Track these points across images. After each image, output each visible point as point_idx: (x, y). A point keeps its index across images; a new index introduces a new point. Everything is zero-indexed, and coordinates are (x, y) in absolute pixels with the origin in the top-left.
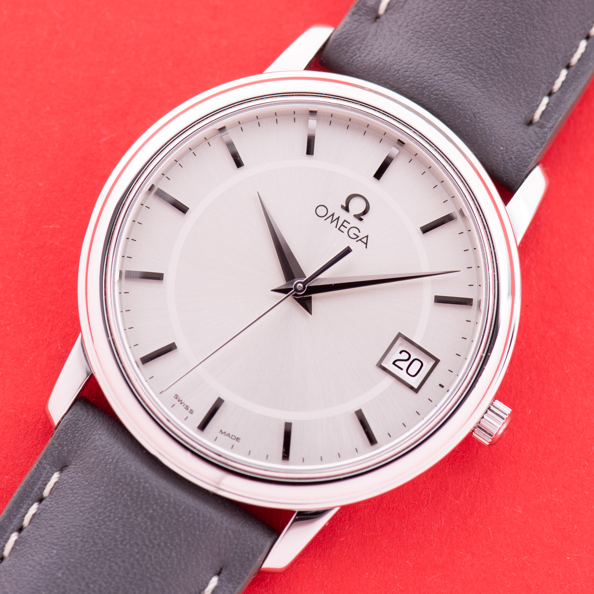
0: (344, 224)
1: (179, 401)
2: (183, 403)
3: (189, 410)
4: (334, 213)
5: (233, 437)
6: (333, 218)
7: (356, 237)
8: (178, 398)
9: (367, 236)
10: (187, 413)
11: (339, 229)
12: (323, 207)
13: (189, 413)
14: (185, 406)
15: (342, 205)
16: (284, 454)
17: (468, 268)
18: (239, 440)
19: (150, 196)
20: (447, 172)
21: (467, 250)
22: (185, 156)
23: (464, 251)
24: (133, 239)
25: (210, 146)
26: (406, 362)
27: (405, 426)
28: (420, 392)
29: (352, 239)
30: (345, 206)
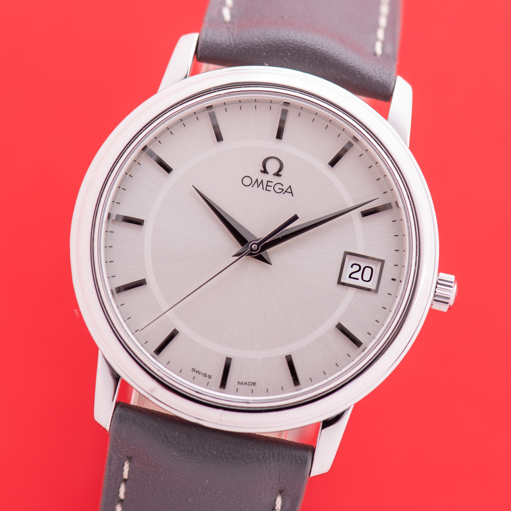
0: (268, 185)
1: (197, 372)
2: (201, 373)
3: (208, 376)
4: (257, 179)
5: (250, 384)
6: (259, 183)
7: (282, 190)
8: (195, 370)
9: (290, 187)
10: (207, 379)
11: (266, 190)
12: (247, 177)
13: (209, 379)
14: (203, 375)
15: (261, 170)
16: (294, 381)
17: (377, 180)
18: (255, 384)
19: (110, 222)
20: (331, 112)
21: (371, 166)
22: (124, 181)
23: (369, 168)
24: (111, 261)
25: (140, 165)
26: (359, 272)
27: (378, 322)
28: (379, 291)
29: (279, 194)
30: (263, 170)
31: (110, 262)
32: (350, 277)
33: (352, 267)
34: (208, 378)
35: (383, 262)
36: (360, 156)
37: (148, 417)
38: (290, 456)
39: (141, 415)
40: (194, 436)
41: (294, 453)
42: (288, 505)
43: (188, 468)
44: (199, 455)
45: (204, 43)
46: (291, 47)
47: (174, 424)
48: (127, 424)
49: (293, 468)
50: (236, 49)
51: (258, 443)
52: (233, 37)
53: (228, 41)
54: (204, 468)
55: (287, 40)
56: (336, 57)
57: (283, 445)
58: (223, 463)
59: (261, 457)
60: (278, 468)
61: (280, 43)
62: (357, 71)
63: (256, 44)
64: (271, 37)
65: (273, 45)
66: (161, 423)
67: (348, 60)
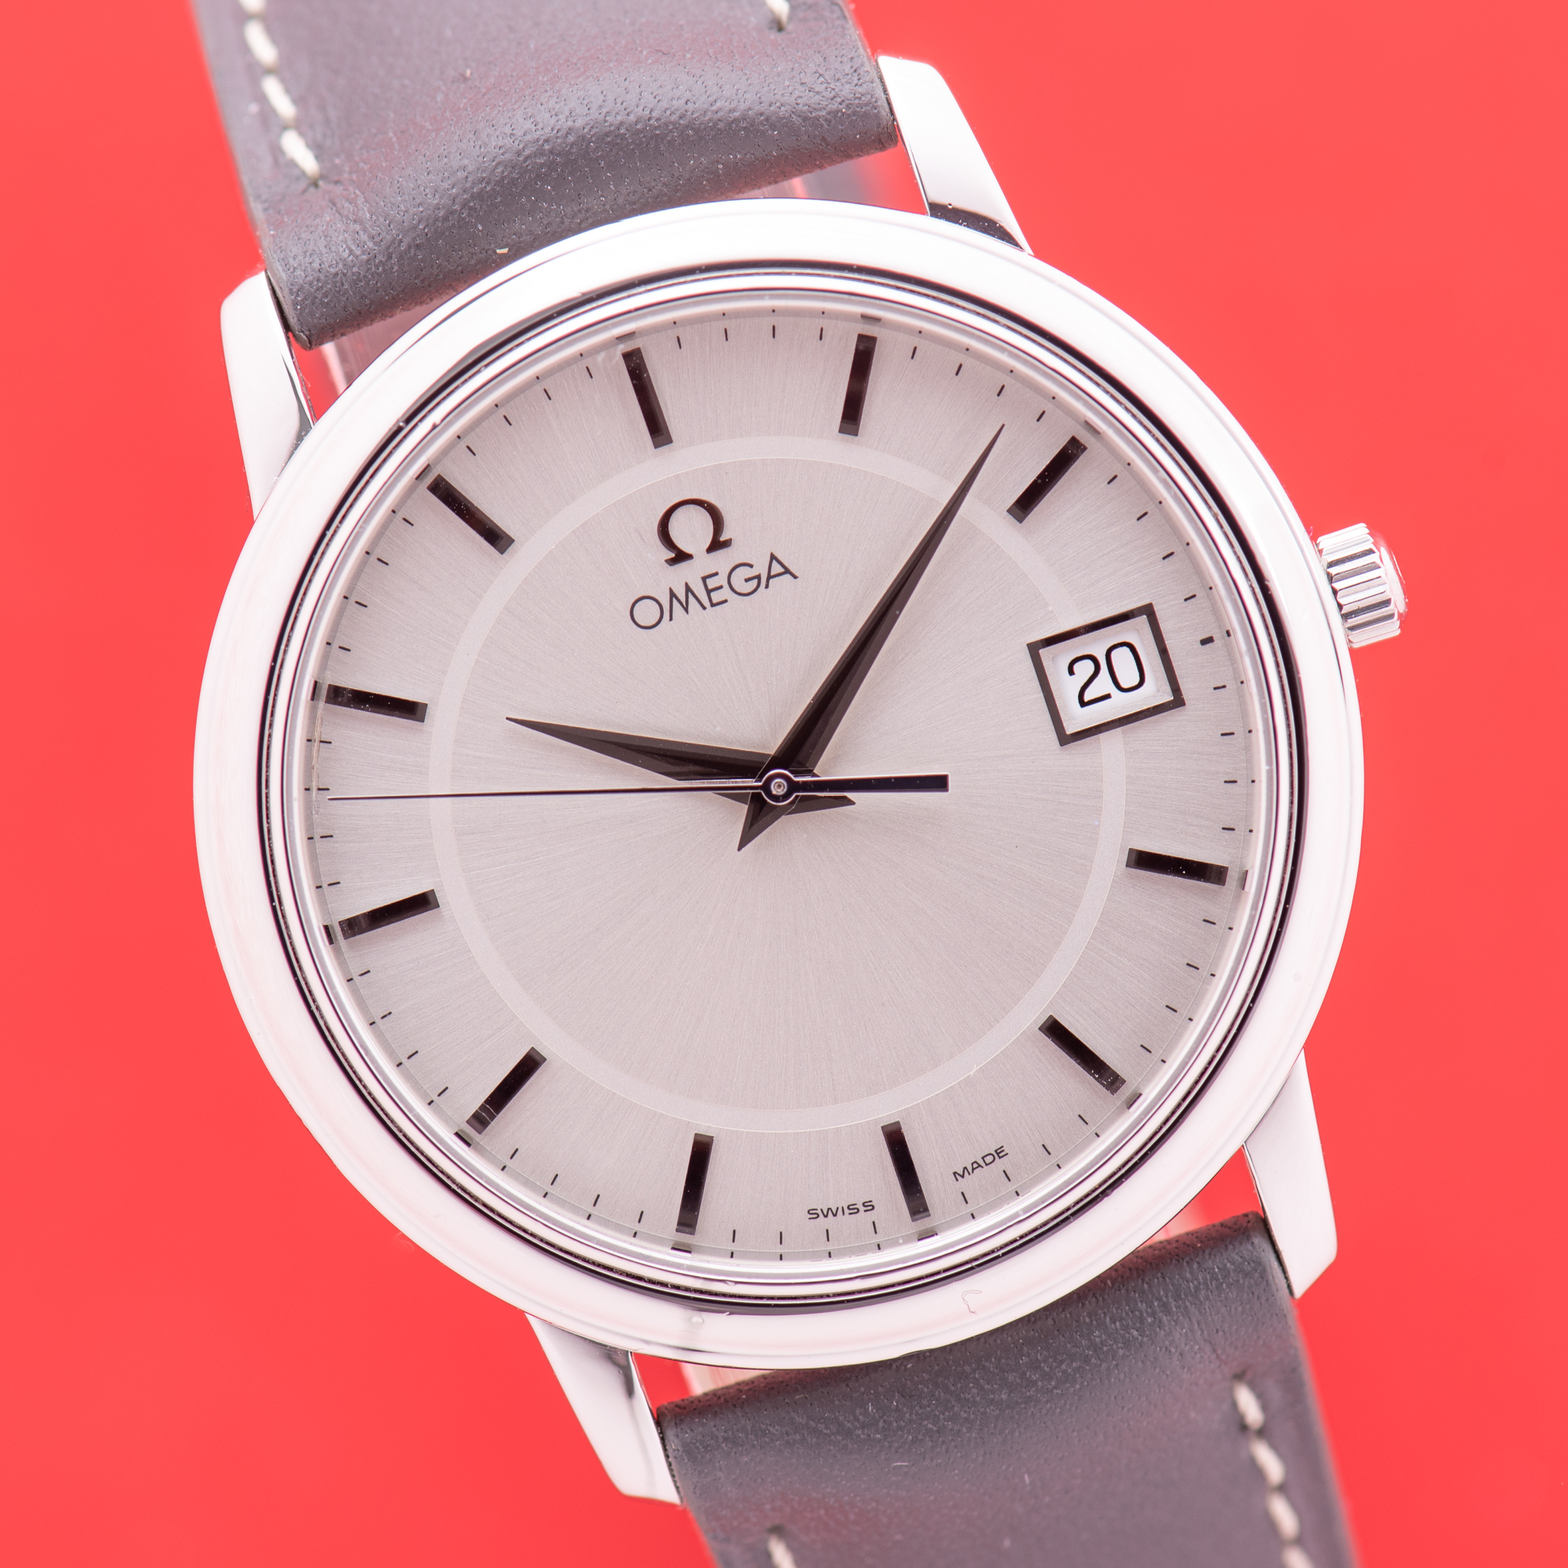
0: (710, 587)
1: (826, 1216)
2: (838, 1208)
3: (862, 1209)
4: (671, 590)
5: (989, 1159)
6: (682, 599)
7: (756, 581)
8: (819, 1212)
9: (773, 557)
10: (864, 1217)
11: (713, 605)
12: (640, 602)
13: (869, 1213)
14: (847, 1211)
15: (666, 561)
16: (1105, 1083)
17: (998, 395)
18: (1003, 1151)
19: (343, 950)
20: (765, 295)
21: (961, 366)
22: (314, 812)
23: (957, 374)
24: (410, 1054)
25: (330, 743)
26: (1099, 675)
27: (1235, 782)
28: (1185, 696)
29: (756, 594)
30: (673, 555)
31: (409, 1057)
32: (1083, 704)
33: (1071, 672)
34: (865, 1211)
35: (1148, 611)
36: (912, 358)
37: (766, 1410)
38: (1212, 1285)
39: (743, 1416)
40: (920, 1386)
41: (1216, 1270)
42: (1276, 1394)
43: (956, 1478)
44: (964, 1430)
45: (298, 295)
46: (542, 165)
47: (847, 1386)
48: (719, 1461)
49: (1240, 1309)
50: (394, 260)
51: (1104, 1300)
52: (365, 230)
53: (358, 252)
54: (999, 1454)
55: (519, 154)
56: (681, 118)
57: (1174, 1261)
58: (1044, 1411)
59: (1135, 1333)
60: (1200, 1332)
61: (503, 172)
62: (761, 123)
63: (442, 213)
64: (470, 168)
65: (488, 188)
66: (811, 1404)
67: (718, 104)
